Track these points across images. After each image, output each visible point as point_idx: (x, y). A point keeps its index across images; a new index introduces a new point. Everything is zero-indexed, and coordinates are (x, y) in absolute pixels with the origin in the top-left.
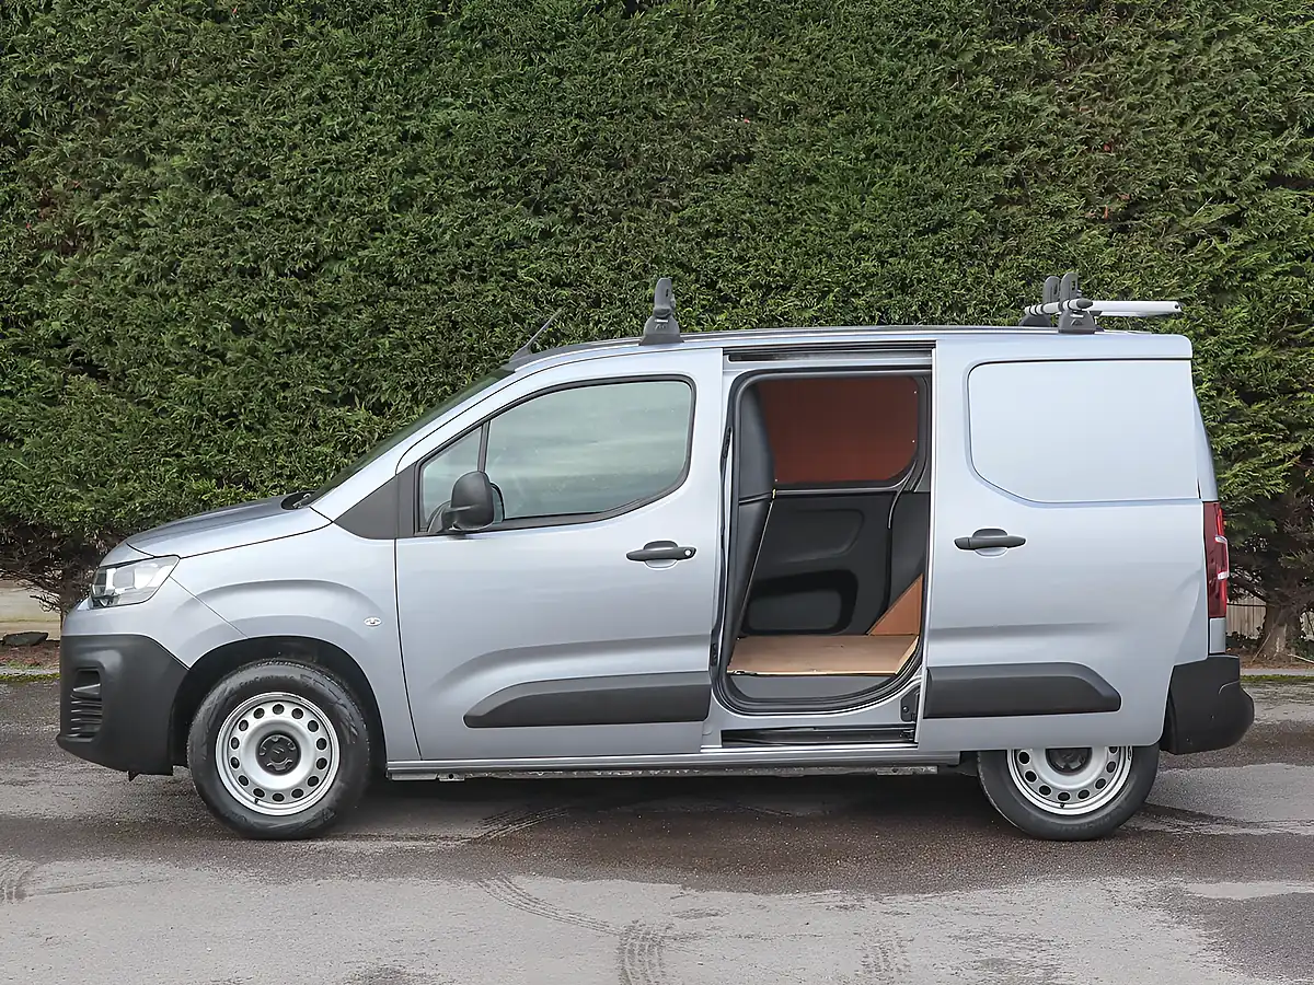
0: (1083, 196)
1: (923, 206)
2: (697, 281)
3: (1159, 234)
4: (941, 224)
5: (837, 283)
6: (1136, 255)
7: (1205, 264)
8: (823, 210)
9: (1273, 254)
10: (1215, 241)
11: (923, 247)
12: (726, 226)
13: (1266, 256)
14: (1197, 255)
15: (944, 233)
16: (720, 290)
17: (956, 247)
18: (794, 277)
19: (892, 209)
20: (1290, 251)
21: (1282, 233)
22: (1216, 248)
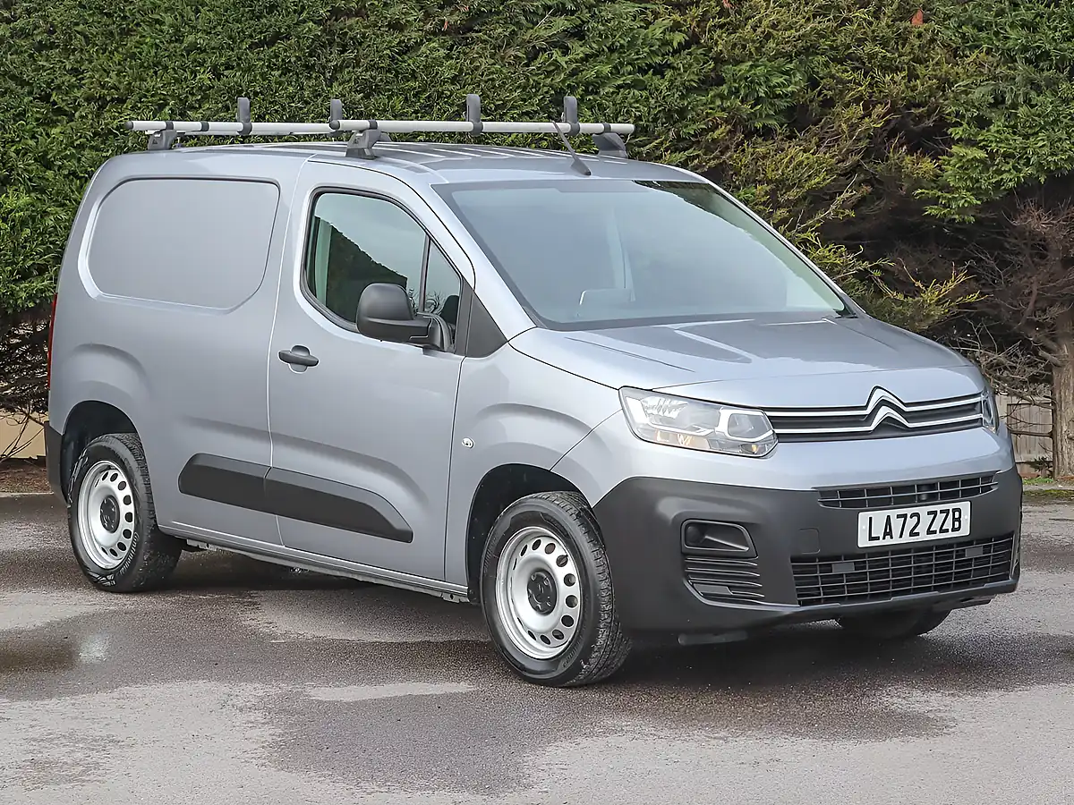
0: (422, 8)
1: (259, 18)
2: (30, 93)
3: (500, 47)
4: (277, 36)
5: (173, 96)
6: (477, 68)
7: (546, 77)
8: (157, 21)
9: (615, 67)
10: (556, 54)
11: (259, 59)
12: (58, 37)
13: (607, 69)
14: (539, 68)
15: (280, 45)
16: (55, 103)
17: (293, 59)
18: (130, 90)
19: (227, 21)
20: (631, 64)
21: (622, 46)
22: (556, 60)
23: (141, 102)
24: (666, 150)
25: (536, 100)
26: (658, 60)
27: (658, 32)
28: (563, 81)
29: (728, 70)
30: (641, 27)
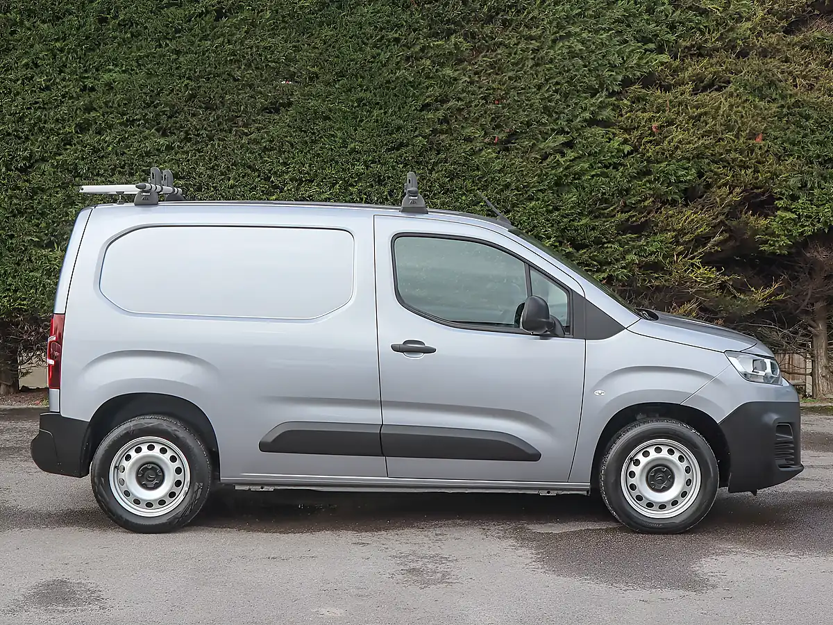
23: (322, 182)
24: (618, 212)
25: (546, 183)
26: (615, 160)
27: (616, 145)
28: (562, 172)
29: (655, 167)
30: (607, 142)
